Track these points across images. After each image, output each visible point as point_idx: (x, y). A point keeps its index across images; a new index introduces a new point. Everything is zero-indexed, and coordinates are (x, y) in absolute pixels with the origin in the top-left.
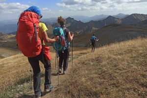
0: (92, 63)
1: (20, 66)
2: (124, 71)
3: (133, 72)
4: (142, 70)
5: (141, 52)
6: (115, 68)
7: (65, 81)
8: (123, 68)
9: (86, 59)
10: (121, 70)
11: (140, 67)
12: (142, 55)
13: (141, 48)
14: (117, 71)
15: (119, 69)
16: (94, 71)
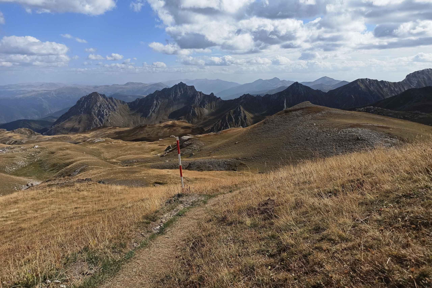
0: (248, 221)
1: (21, 229)
2: (344, 245)
3: (368, 248)
4: (396, 242)
5: (387, 187)
6: (317, 237)
7: (168, 277)
8: (340, 236)
9: (231, 207)
10: (335, 243)
11: (388, 233)
12: (392, 196)
13: (387, 177)
14: (325, 245)
15: (330, 240)
16: (256, 247)
